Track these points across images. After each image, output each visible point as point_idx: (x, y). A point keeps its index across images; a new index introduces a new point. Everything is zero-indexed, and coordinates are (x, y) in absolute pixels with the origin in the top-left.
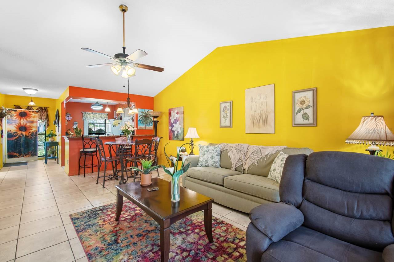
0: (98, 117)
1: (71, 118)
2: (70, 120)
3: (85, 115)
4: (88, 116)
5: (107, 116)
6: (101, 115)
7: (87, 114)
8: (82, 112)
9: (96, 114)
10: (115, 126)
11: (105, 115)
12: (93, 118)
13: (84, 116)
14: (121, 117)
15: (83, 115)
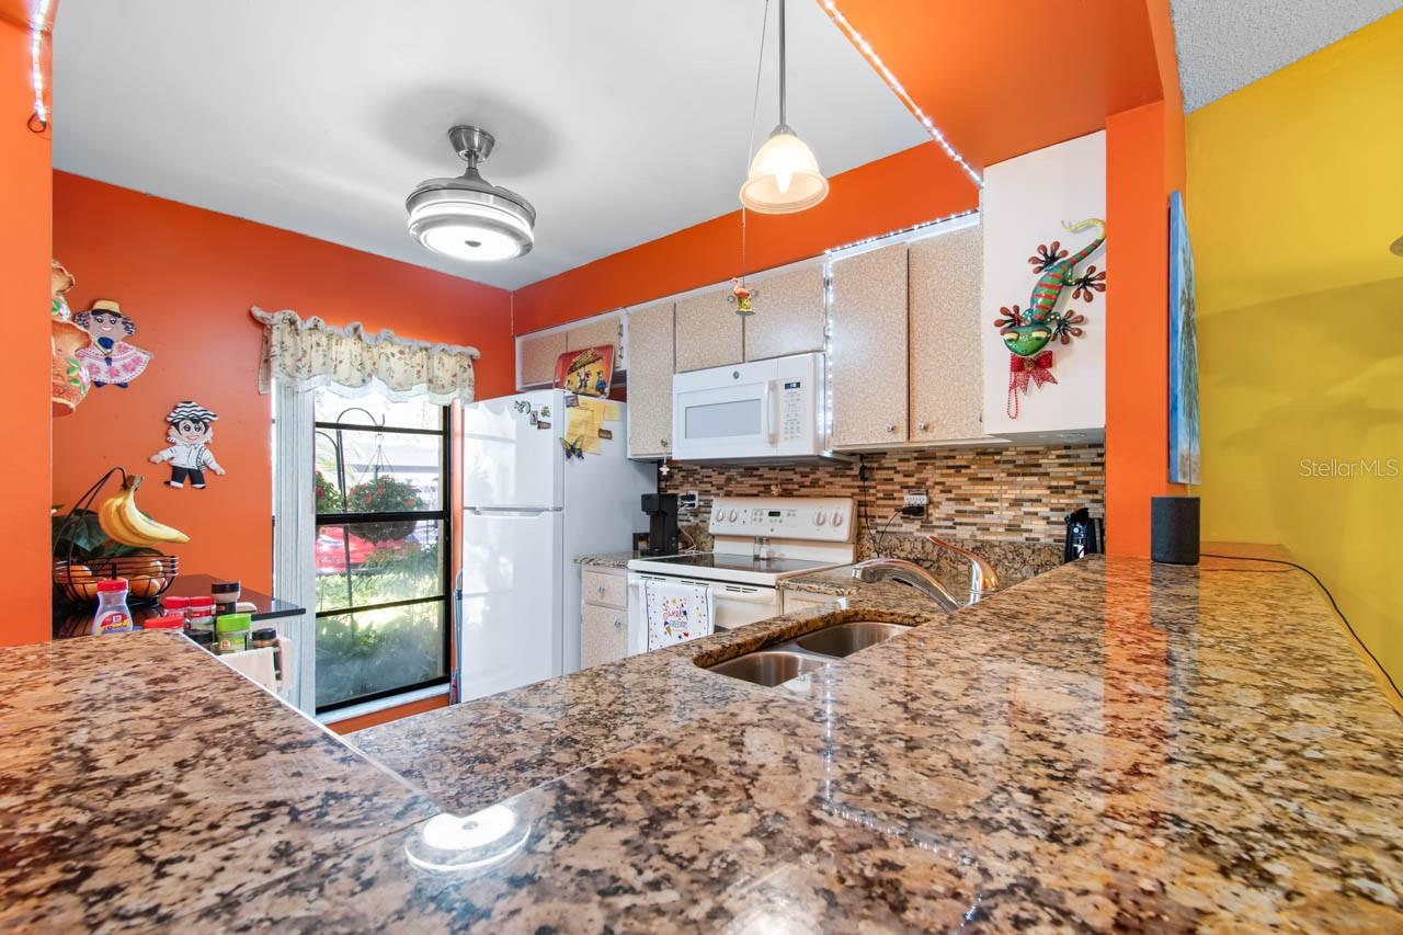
0: (399, 375)
1: (145, 357)
2: (125, 377)
3: (288, 340)
4: (316, 358)
5: (471, 372)
6: (420, 357)
7: (308, 340)
8: (258, 312)
9: (389, 349)
10: (580, 455)
11: (451, 363)
12: (357, 376)
13: (276, 350)
14: (620, 378)
15: (267, 341)
